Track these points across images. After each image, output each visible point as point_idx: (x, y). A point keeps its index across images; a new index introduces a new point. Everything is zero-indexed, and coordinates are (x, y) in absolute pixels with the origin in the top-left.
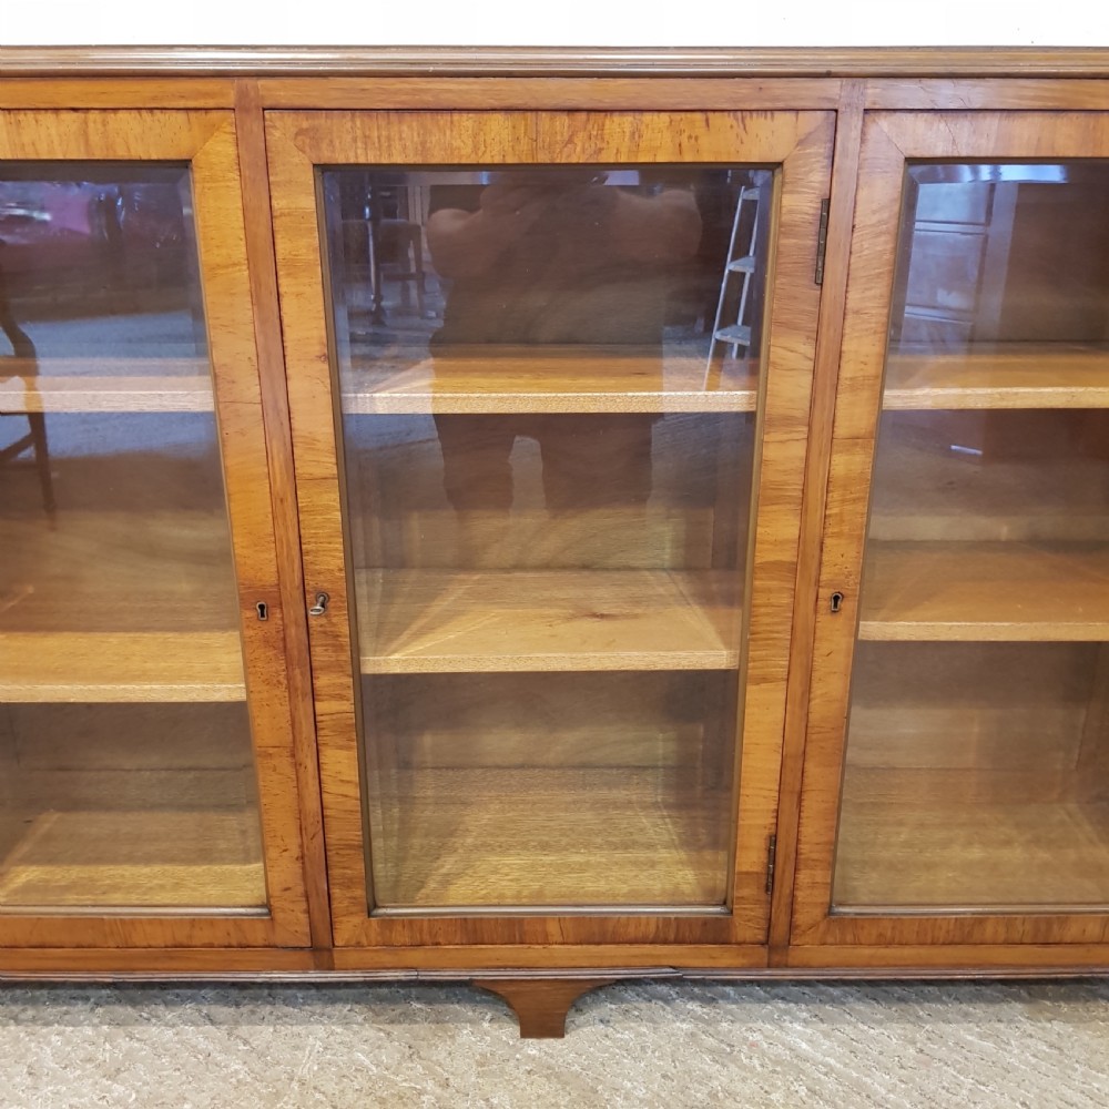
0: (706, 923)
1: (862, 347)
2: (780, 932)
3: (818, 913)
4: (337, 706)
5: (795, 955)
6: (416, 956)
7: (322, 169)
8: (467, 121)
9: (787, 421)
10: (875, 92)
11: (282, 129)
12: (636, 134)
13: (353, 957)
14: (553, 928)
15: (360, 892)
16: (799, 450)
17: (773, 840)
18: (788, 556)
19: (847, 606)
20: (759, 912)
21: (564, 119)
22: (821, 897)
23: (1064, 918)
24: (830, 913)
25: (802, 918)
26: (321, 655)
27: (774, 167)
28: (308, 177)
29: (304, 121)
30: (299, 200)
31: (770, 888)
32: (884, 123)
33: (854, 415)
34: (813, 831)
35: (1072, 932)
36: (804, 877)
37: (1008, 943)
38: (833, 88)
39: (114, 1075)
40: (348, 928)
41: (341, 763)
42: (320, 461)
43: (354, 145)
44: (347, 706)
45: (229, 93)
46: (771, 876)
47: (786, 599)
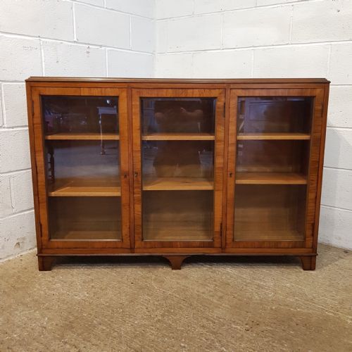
0: (209, 242)
1: (232, 128)
2: (224, 245)
3: (231, 240)
4: (138, 196)
5: (227, 250)
6: (150, 250)
7: (141, 98)
8: (165, 90)
9: (220, 141)
10: (232, 86)
11: (134, 91)
12: (193, 93)
13: (138, 250)
14: (178, 244)
15: (140, 236)
16: (222, 146)
17: (221, 224)
18: (222, 166)
19: (233, 175)
20: (219, 240)
21: (181, 90)
22: (231, 237)
23: (280, 242)
24: (233, 241)
25: (228, 242)
26: (135, 185)
27: (216, 98)
28: (138, 99)
29: (138, 90)
30: (137, 103)
31: (221, 235)
32: (234, 91)
33: (232, 140)
34: (229, 222)
35: (282, 245)
36: (228, 232)
37: (269, 248)
38: (225, 85)
39: (89, 275)
40: (138, 244)
41: (138, 208)
42: (137, 147)
43: (146, 94)
44: (140, 195)
45: (126, 85)
46: (221, 232)
47: (221, 174)
